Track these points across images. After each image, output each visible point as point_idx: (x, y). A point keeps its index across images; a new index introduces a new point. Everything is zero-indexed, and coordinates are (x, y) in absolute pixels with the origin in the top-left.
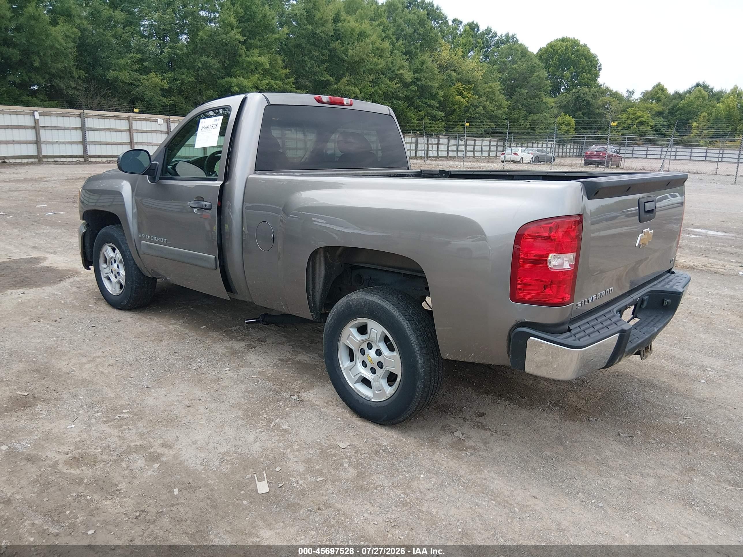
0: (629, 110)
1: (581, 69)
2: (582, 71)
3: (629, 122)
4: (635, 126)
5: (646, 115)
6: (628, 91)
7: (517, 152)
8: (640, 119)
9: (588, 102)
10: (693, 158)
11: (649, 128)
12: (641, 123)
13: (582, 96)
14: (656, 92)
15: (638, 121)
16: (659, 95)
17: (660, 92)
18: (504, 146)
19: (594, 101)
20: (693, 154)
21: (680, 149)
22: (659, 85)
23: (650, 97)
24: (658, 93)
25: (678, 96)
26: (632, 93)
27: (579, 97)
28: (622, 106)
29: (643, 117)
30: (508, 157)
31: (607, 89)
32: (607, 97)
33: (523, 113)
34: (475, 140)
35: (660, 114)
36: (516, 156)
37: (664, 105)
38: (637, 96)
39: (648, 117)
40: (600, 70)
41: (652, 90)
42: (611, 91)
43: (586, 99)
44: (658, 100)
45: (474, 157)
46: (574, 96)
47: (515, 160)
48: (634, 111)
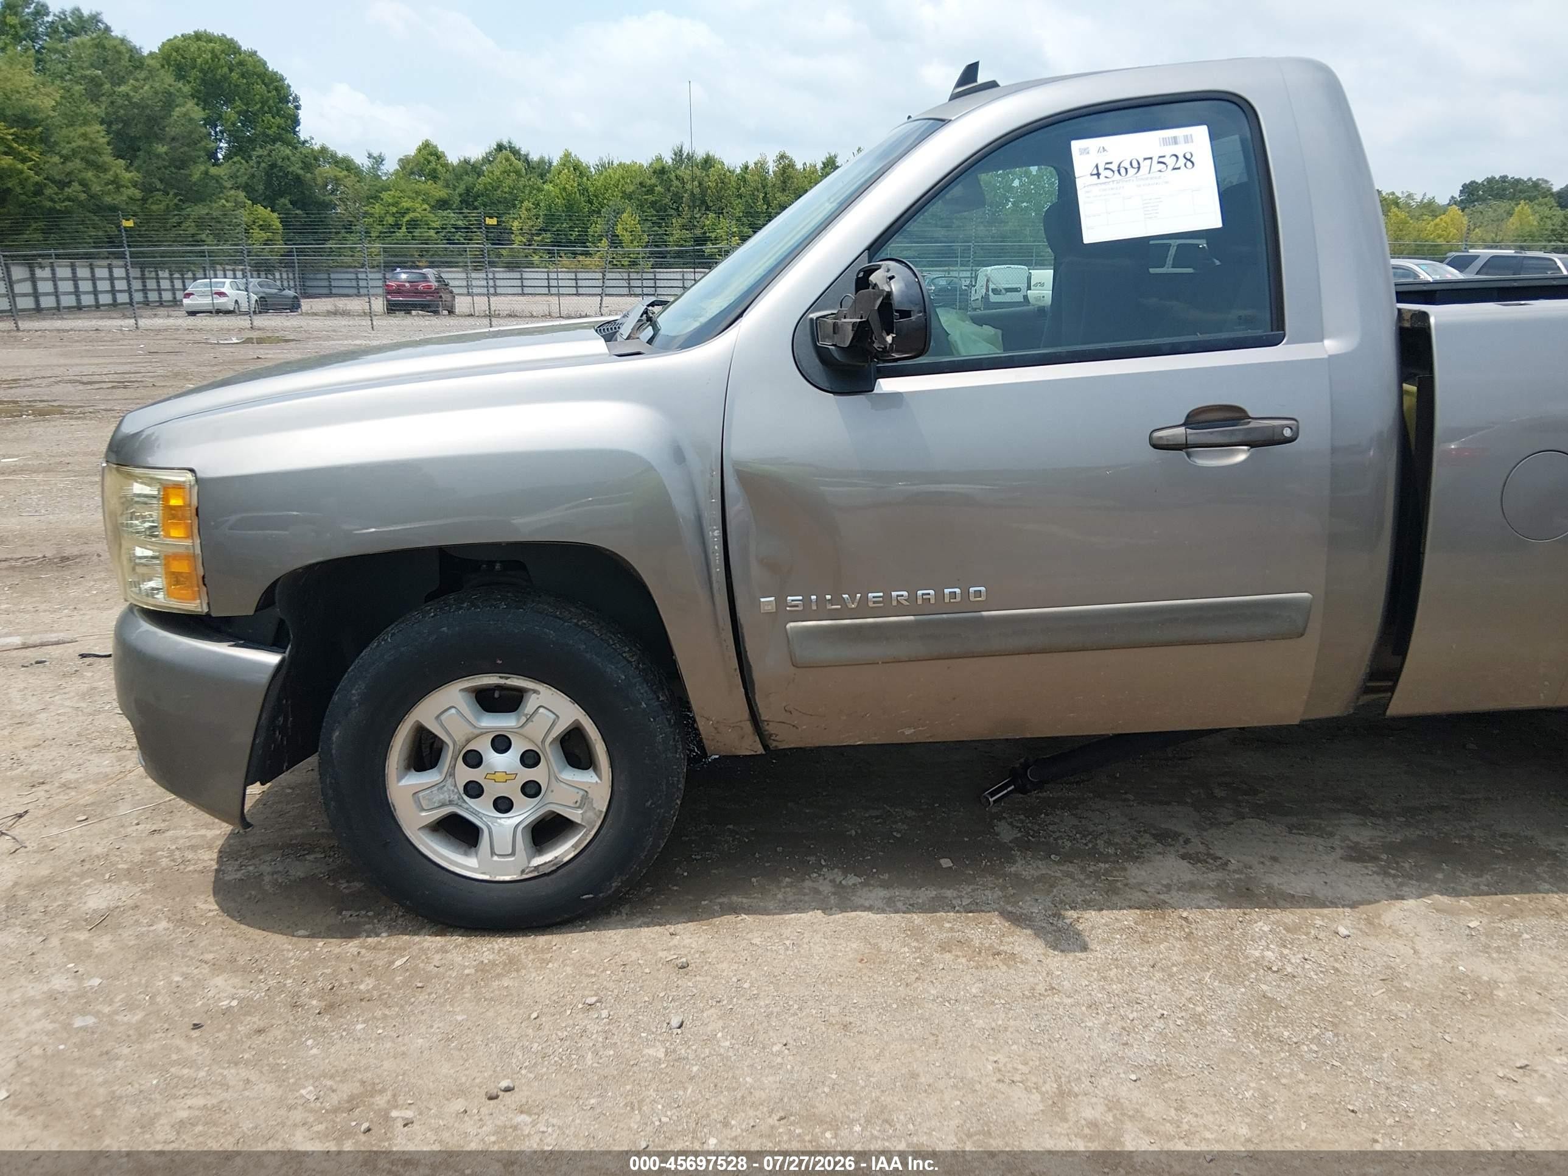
0: (384, 195)
1: (259, 106)
2: (262, 108)
3: (390, 220)
4: (404, 229)
5: (420, 210)
6: (370, 156)
7: (223, 290)
8: (412, 215)
9: (298, 178)
10: (526, 290)
11: (432, 233)
12: (413, 224)
13: (279, 163)
14: (426, 159)
15: (407, 218)
16: (433, 165)
17: (432, 158)
18: (183, 279)
19: (309, 175)
20: (526, 283)
21: (501, 273)
22: (426, 145)
23: (415, 169)
24: (429, 162)
25: (469, 168)
26: (379, 160)
27: (273, 166)
28: (366, 188)
29: (414, 211)
30: (204, 302)
31: (324, 150)
32: (327, 168)
33: (171, 200)
34: (110, 267)
35: (443, 204)
36: (223, 300)
37: (447, 186)
38: (390, 166)
39: (425, 210)
40: (297, 108)
41: (416, 155)
42: (333, 156)
43: (290, 170)
44: (434, 176)
45: (115, 304)
46: (263, 165)
47: (223, 308)
48: (394, 196)
